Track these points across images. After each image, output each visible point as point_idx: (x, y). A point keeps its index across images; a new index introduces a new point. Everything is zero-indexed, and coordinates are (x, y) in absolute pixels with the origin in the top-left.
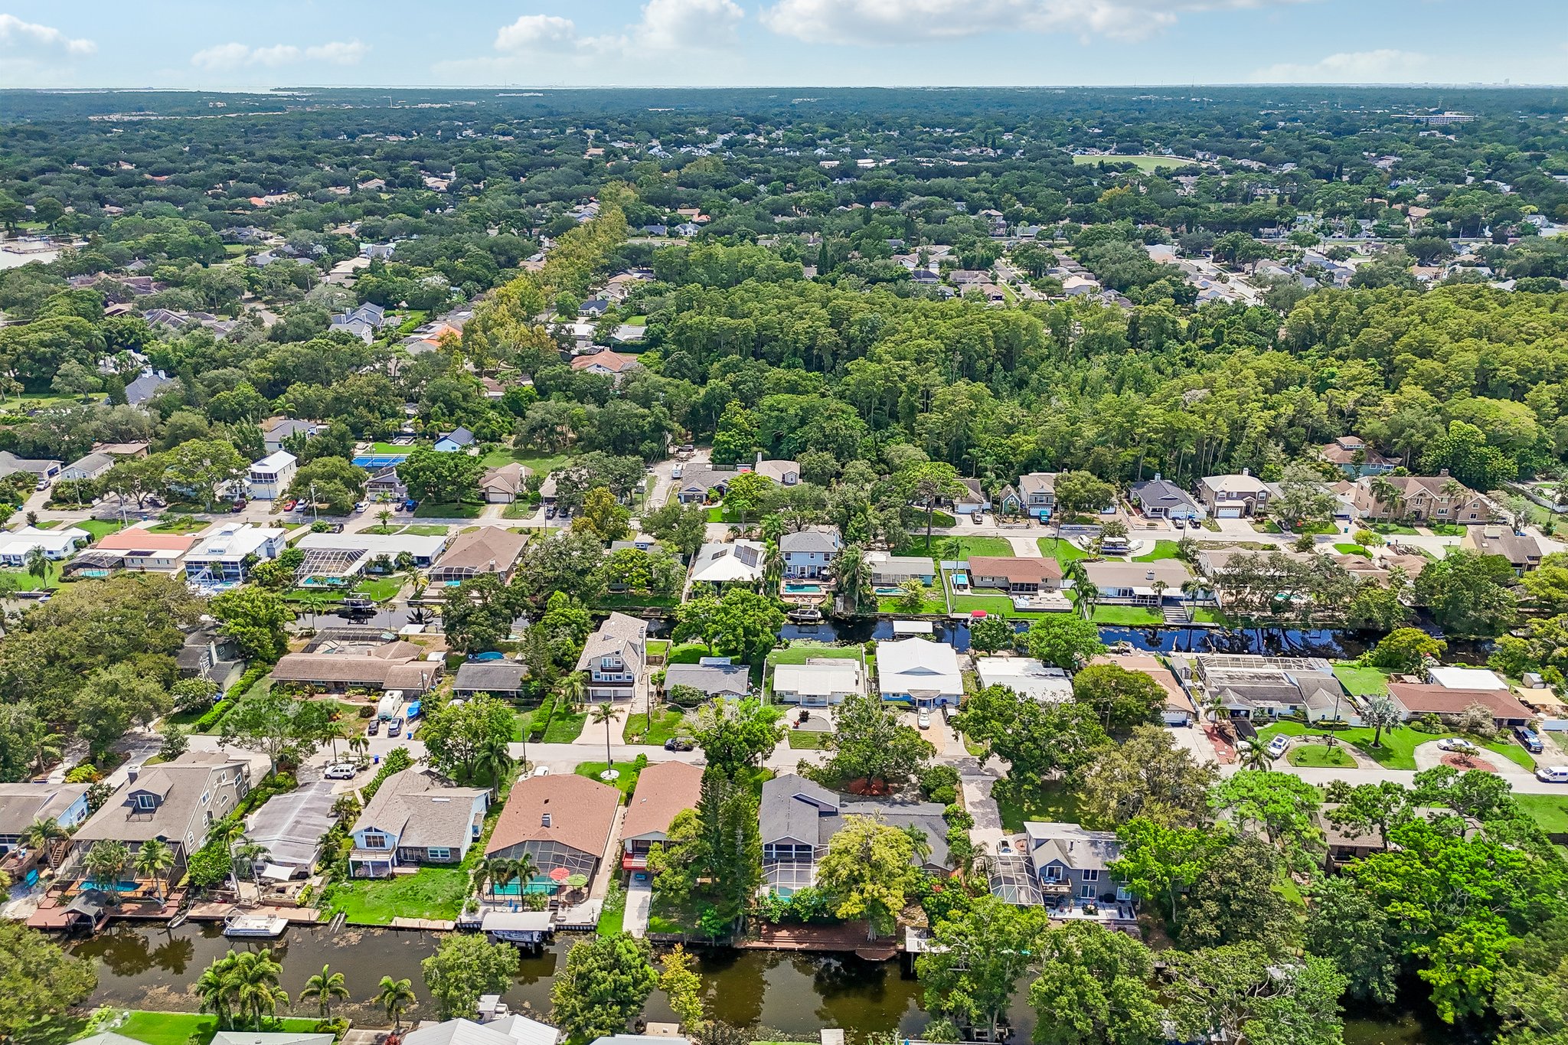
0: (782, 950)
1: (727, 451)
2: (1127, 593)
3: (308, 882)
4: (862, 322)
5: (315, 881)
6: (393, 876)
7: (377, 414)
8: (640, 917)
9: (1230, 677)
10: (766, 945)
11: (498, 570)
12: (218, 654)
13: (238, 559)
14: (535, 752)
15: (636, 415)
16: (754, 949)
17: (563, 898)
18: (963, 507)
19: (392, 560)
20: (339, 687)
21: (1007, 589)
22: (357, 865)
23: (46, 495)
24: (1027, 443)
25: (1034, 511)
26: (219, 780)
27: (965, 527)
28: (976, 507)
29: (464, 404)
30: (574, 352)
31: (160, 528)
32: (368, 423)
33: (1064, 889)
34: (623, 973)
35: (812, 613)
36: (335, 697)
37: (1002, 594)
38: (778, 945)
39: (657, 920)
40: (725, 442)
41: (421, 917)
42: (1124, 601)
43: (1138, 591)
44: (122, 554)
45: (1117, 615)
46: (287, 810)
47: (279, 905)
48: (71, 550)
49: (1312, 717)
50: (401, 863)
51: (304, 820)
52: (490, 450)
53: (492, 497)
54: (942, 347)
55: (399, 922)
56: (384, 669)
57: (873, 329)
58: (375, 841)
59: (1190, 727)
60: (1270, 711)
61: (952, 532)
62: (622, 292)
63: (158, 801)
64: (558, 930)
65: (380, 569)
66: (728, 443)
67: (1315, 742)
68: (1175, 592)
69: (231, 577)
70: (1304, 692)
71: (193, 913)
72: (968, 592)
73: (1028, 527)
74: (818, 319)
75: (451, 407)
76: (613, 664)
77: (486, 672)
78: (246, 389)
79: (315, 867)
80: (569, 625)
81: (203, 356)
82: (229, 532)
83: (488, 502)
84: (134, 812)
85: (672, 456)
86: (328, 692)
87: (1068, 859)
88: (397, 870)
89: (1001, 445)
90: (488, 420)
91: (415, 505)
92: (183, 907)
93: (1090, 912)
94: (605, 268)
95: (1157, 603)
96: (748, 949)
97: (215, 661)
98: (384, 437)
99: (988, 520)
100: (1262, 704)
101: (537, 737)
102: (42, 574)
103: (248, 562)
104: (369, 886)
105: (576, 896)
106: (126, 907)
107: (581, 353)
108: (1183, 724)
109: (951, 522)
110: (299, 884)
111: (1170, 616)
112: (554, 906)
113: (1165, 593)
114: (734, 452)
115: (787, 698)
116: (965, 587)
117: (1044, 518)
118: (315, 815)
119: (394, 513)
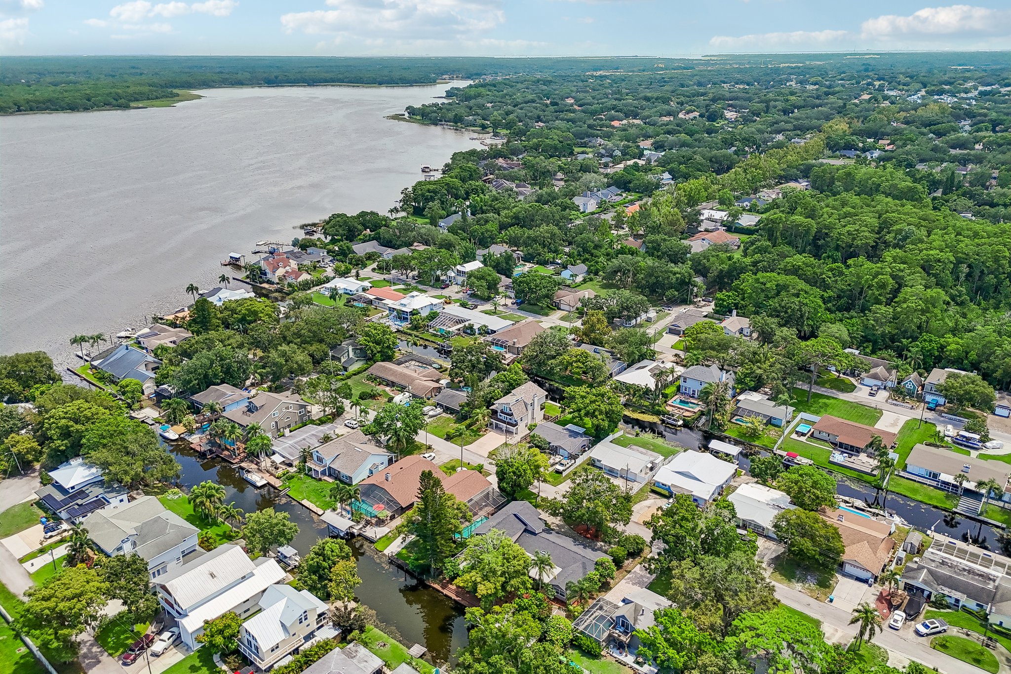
0: (446, 596)
1: (721, 306)
2: (935, 476)
3: (289, 469)
4: (899, 232)
5: (292, 470)
6: (320, 480)
7: (546, 250)
8: (399, 546)
9: (943, 563)
10: (440, 589)
11: (517, 346)
12: (355, 353)
13: (409, 310)
14: (438, 443)
15: (671, 272)
16: (434, 588)
17: (374, 522)
18: (868, 381)
19: (476, 327)
20: (392, 384)
21: (835, 444)
22: (310, 469)
23: (375, 265)
24: (953, 344)
25: (929, 398)
26: (287, 408)
27: (861, 395)
28: (879, 383)
29: (593, 251)
30: (699, 229)
31: (404, 290)
32: (539, 254)
33: (623, 638)
34: (324, 560)
35: (674, 420)
36: (388, 389)
37: (828, 447)
38: (445, 592)
39: (404, 551)
40: (721, 299)
41: (314, 503)
42: (928, 482)
43: (944, 477)
44: (372, 297)
45: (915, 491)
46: (307, 432)
47: (272, 474)
48: (360, 290)
49: (993, 619)
50: (330, 475)
51: (308, 440)
52: (591, 280)
53: (562, 307)
54: (952, 259)
55: (305, 502)
56: (413, 379)
57: (905, 238)
58: (320, 460)
59: (870, 586)
60: (957, 601)
61: (843, 396)
62: (778, 194)
63: (257, 409)
64: (360, 535)
65: (469, 331)
66: (723, 300)
67: (977, 637)
68: (971, 486)
69: (406, 319)
70: (998, 596)
71: (243, 465)
72: (803, 439)
73: (912, 408)
74: (866, 226)
75: (585, 250)
76: (508, 411)
77: (453, 396)
78: (492, 227)
79: (296, 463)
80: (503, 382)
81: (491, 206)
82: (413, 297)
83: (559, 309)
84: (249, 411)
85: (695, 303)
86: (387, 385)
87: (636, 620)
88: (326, 478)
89: (931, 341)
90: (597, 262)
91: (522, 302)
92: (242, 461)
93: (638, 663)
94: (781, 177)
95: (953, 491)
96: (430, 586)
97: (351, 356)
98: (544, 263)
99: (883, 395)
100: (946, 591)
101: (449, 438)
102: (335, 300)
103: (414, 313)
104: (309, 480)
105: (380, 522)
106: (226, 453)
107: (707, 230)
108: (865, 581)
109: (851, 388)
110: (284, 467)
111: (963, 505)
112: (368, 523)
113: (965, 484)
114: (724, 307)
115: (597, 464)
116: (803, 435)
117: (931, 405)
118: (314, 438)
119: (510, 304)
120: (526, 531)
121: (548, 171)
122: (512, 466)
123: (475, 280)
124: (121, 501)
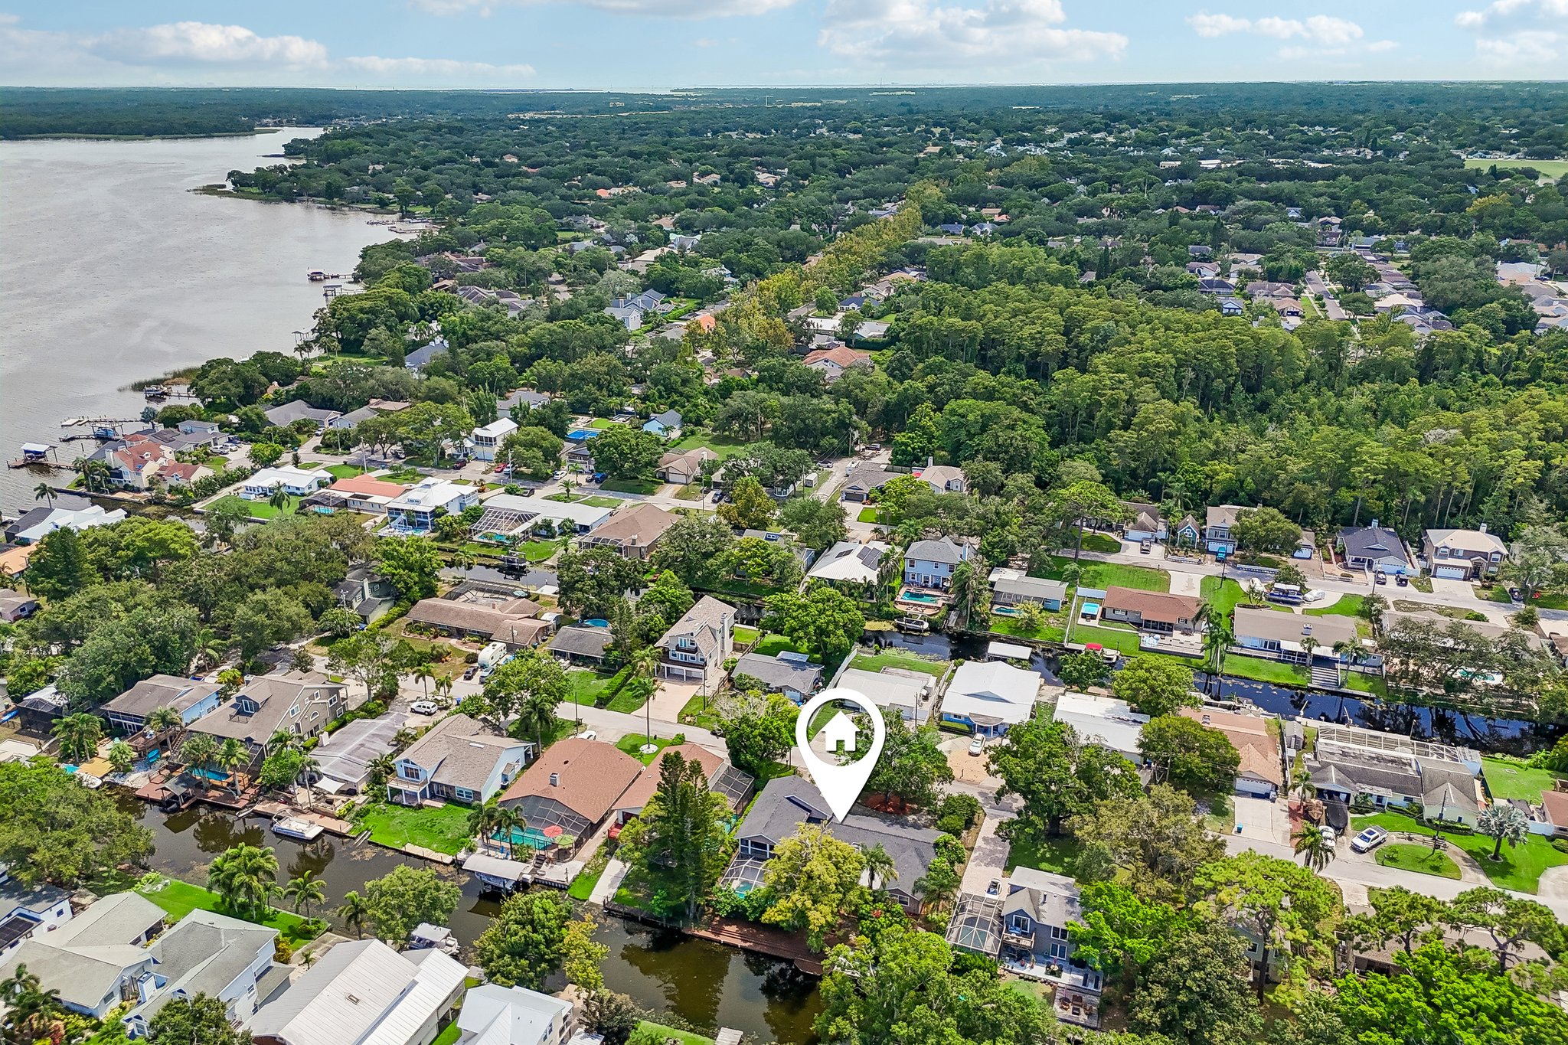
0: (725, 944)
1: (904, 452)
2: (1274, 646)
3: (353, 799)
4: (1095, 330)
5: (360, 799)
6: (420, 807)
7: (605, 392)
8: (611, 886)
9: (1344, 754)
10: (712, 936)
11: (639, 545)
12: (372, 590)
13: (428, 510)
14: (589, 714)
15: (822, 410)
16: (701, 938)
17: (551, 855)
18: (1134, 534)
19: (555, 524)
20: (460, 633)
21: (1139, 625)
22: (396, 792)
23: (317, 441)
24: (1224, 472)
25: (1213, 547)
26: (312, 698)
27: (1130, 553)
28: (1148, 535)
29: (681, 389)
30: (811, 346)
31: (391, 477)
32: (596, 400)
33: (1026, 943)
34: (535, 931)
35: (917, 623)
36: (453, 641)
37: (1130, 630)
38: (722, 939)
39: (624, 892)
40: (903, 444)
41: (429, 847)
42: (1268, 655)
43: (1286, 645)
44: (346, 495)
45: (1255, 669)
46: (358, 733)
47: (324, 814)
48: (315, 486)
49: (1430, 812)
50: (433, 797)
51: (368, 745)
52: (693, 433)
53: (671, 478)
54: (1173, 361)
55: (410, 848)
56: (498, 621)
57: (1105, 339)
58: (412, 774)
59: (1273, 801)
60: (1380, 799)
61: (1112, 558)
62: (889, 289)
63: (256, 707)
64: (535, 882)
65: (543, 532)
66: (907, 445)
67: (1422, 842)
68: (1326, 651)
69: (423, 525)
70: (1427, 782)
71: (258, 807)
72: (1094, 623)
73: (1199, 563)
74: (1050, 325)
75: (670, 389)
76: (689, 646)
77: (580, 637)
78: (502, 361)
79: (363, 787)
80: (662, 602)
81: (482, 329)
82: (428, 486)
83: (668, 482)
84: (238, 713)
85: (857, 454)
86: (450, 636)
87: (1038, 912)
88: (427, 802)
89: (1195, 472)
90: (696, 406)
91: (604, 477)
92: (253, 801)
93: (1053, 973)
94: (882, 265)
95: (1302, 661)
96: (693, 936)
97: (368, 595)
98: (606, 413)
99: (1158, 550)
100: (1367, 789)
101: (602, 703)
102: (280, 506)
103: (437, 513)
104: (400, 811)
105: (563, 855)
106: (213, 793)
107: (819, 348)
108: (1266, 796)
109: (1115, 548)
110: (344, 798)
111: (1318, 677)
112: (541, 860)
113: (1316, 651)
114: (910, 454)
115: (847, 704)
116: (1093, 617)
117: (1221, 556)
118: (379, 741)
119: (584, 483)
120: (810, 820)
121: (540, 270)
122: (754, 726)
123: (522, 449)
124: (60, 913)
